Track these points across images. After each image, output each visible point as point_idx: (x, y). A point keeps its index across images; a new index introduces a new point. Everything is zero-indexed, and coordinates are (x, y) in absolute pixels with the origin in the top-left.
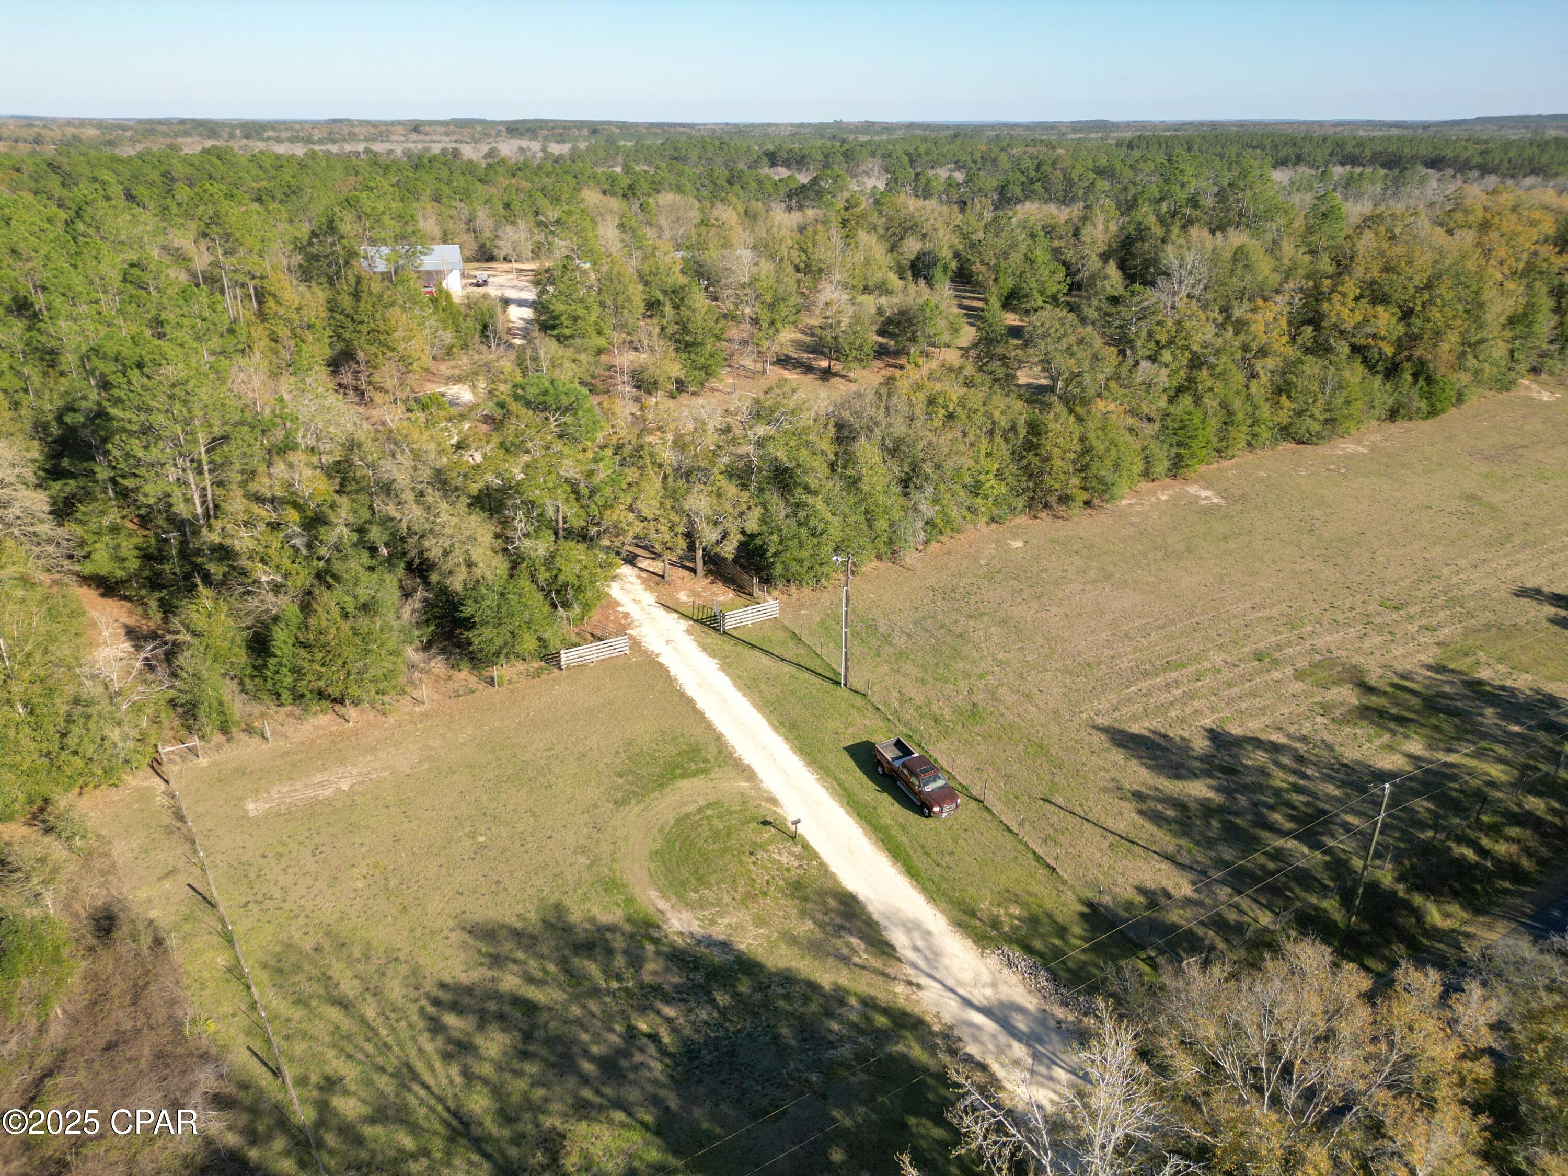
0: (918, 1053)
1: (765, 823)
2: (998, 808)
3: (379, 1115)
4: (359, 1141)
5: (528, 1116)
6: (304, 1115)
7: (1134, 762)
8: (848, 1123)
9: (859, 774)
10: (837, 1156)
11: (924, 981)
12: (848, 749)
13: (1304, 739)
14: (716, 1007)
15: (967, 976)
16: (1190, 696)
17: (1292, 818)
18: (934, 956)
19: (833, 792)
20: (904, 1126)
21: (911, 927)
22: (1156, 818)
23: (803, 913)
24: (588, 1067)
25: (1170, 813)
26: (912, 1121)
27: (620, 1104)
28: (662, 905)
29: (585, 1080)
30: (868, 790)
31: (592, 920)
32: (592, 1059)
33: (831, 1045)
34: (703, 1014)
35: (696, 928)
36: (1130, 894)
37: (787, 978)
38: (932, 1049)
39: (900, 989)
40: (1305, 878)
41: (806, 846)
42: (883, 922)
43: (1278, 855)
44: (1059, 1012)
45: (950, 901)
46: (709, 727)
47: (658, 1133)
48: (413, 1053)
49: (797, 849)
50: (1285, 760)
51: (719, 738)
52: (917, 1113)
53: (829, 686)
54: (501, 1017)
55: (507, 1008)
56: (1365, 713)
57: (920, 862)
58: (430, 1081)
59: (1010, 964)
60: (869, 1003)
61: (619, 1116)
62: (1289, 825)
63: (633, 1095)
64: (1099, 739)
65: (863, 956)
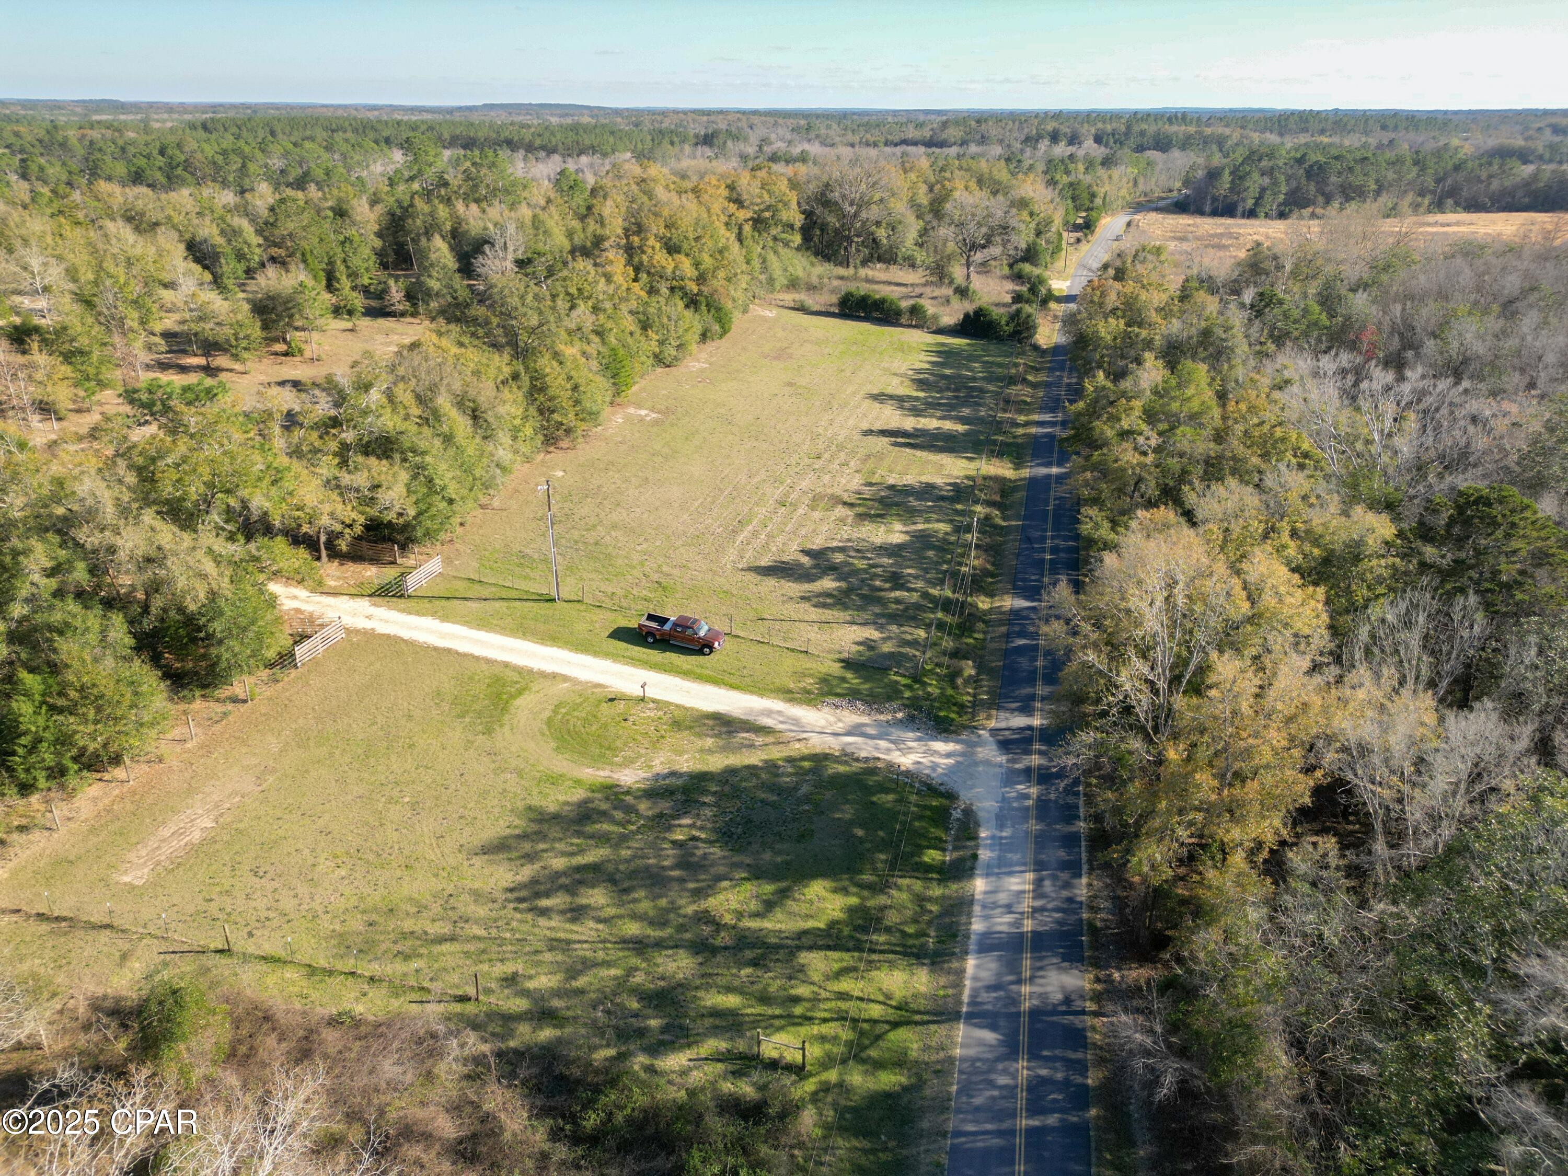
0: (842, 769)
1: (612, 700)
2: (742, 634)
3: (572, 973)
4: (580, 992)
5: (672, 916)
6: (520, 1004)
7: (783, 582)
8: (848, 816)
9: (637, 648)
10: (860, 832)
11: (805, 735)
12: (611, 636)
13: (849, 540)
14: (709, 805)
15: (822, 723)
16: (770, 537)
17: (885, 581)
18: (796, 721)
19: (634, 666)
20: (873, 803)
21: (769, 713)
22: (824, 606)
23: (700, 735)
24: (676, 873)
25: (829, 601)
26: (874, 799)
27: (720, 878)
28: (606, 773)
29: (682, 880)
30: (655, 655)
31: (567, 803)
32: (672, 868)
33: (796, 789)
34: (708, 812)
35: (642, 774)
36: (855, 648)
37: (731, 772)
38: (846, 763)
39: (797, 746)
40: (918, 607)
41: (654, 701)
42: (751, 718)
43: (898, 601)
44: (882, 717)
45: (772, 691)
46: (488, 661)
47: (758, 878)
48: (548, 933)
49: (651, 705)
50: (853, 554)
51: (506, 665)
52: (874, 794)
53: (548, 604)
54: (581, 882)
55: (577, 876)
56: (862, 517)
57: (732, 680)
58: (584, 938)
59: (837, 707)
60: (790, 760)
61: (725, 884)
62: (887, 585)
63: (722, 870)
64: (751, 577)
65: (759, 740)
